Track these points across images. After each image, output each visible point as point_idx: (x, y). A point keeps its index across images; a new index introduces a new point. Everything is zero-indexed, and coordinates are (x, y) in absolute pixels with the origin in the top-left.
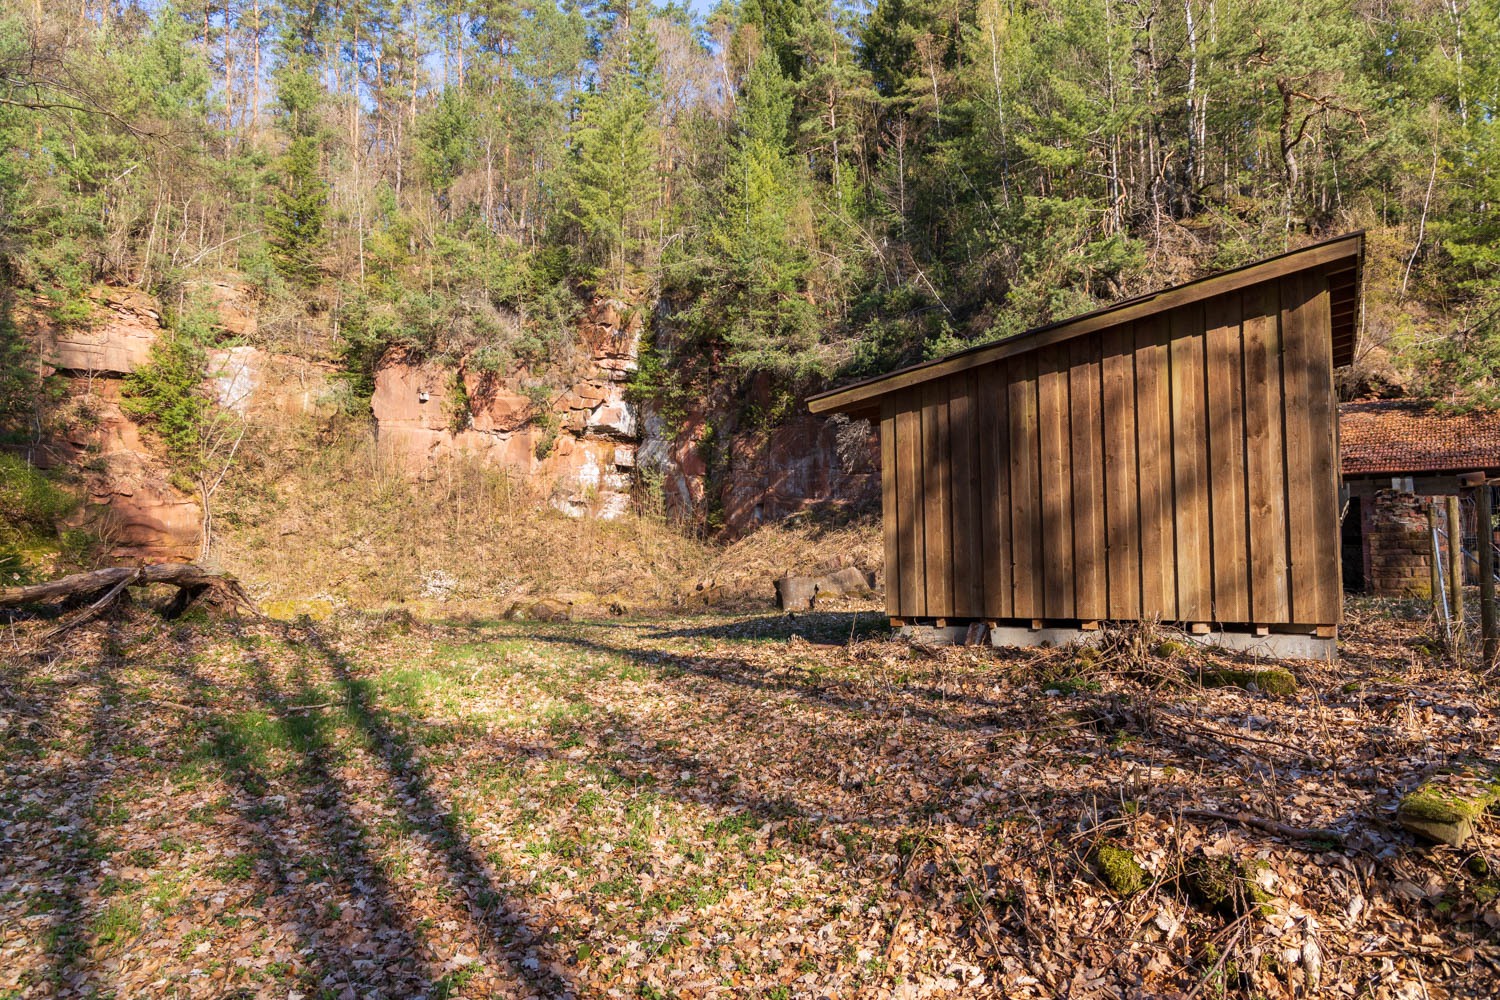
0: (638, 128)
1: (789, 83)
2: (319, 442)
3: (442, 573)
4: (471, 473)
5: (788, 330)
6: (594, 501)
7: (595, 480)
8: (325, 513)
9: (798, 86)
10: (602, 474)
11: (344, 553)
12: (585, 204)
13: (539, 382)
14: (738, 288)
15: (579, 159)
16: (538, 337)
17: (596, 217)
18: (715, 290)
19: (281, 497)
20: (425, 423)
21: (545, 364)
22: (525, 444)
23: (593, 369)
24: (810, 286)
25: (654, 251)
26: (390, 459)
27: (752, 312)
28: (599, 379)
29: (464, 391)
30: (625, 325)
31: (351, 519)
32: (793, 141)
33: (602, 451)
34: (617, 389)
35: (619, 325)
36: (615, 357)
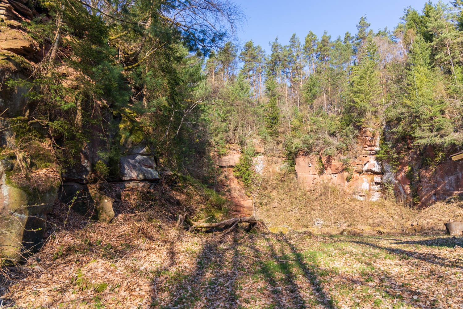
0: (372, 72)
1: (429, 44)
2: (281, 181)
3: (319, 219)
4: (326, 187)
5: (439, 129)
6: (368, 195)
7: (368, 188)
8: (284, 201)
9: (432, 44)
10: (370, 186)
11: (290, 213)
12: (356, 100)
13: (345, 157)
14: (416, 118)
15: (353, 86)
16: (344, 143)
17: (360, 103)
18: (407, 119)
19: (272, 197)
20: (311, 173)
21: (347, 151)
22: (343, 177)
23: (364, 151)
24: (447, 112)
25: (382, 110)
26: (301, 184)
27: (422, 125)
28: (366, 154)
29: (322, 162)
30: (374, 135)
31: (291, 203)
32: (432, 63)
33: (369, 178)
34: (372, 157)
35: (371, 136)
36: (371, 146)
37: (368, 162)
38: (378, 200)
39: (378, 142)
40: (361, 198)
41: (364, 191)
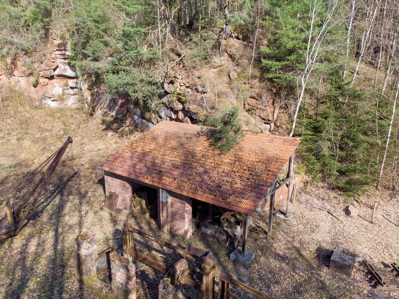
7: (61, 92)
10: (63, 90)
13: (30, 60)
22: (28, 81)
33: (62, 82)
34: (64, 61)
35: (59, 39)
36: (60, 50)
37: (57, 67)
38: (74, 103)
39: (69, 47)
40: (53, 102)
41: (56, 95)
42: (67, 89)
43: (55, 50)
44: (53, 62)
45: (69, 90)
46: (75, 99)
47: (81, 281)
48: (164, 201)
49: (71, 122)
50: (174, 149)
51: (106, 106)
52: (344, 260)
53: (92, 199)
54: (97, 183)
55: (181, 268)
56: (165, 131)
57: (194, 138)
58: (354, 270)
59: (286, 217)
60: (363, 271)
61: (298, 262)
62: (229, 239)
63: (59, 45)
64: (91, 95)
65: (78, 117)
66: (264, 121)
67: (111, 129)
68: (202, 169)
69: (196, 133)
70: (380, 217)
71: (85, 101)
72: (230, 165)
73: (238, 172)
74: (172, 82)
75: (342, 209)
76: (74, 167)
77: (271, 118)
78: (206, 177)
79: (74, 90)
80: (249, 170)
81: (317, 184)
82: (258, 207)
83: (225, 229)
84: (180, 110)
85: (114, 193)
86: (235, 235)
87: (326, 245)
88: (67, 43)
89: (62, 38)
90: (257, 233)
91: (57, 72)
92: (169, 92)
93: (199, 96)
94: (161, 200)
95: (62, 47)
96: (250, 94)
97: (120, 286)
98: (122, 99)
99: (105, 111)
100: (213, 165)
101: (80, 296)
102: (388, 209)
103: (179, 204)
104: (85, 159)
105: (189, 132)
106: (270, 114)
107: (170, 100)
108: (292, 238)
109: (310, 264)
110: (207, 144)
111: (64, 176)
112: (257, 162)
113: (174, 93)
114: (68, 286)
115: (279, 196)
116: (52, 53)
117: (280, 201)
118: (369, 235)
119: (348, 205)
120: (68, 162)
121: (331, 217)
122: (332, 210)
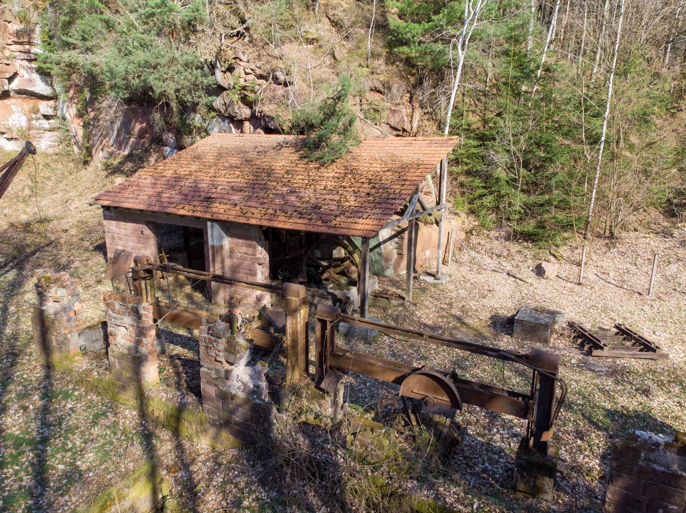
7: (24, 124)
10: (29, 120)
30: (25, 21)
33: (27, 105)
34: (29, 65)
35: (18, 22)
36: (21, 44)
37: (16, 74)
38: (50, 146)
39: (37, 37)
40: (10, 143)
41: (15, 129)
42: (39, 119)
43: (9, 42)
44: (8, 65)
45: (41, 121)
46: (52, 139)
47: (49, 367)
48: (216, 243)
49: (46, 176)
50: (233, 167)
51: (112, 141)
52: (537, 319)
53: (81, 270)
54: (92, 251)
55: (245, 315)
56: (219, 146)
57: (272, 151)
58: (555, 336)
59: (436, 279)
60: (569, 336)
61: (460, 331)
62: (338, 304)
63: (18, 34)
64: (83, 126)
65: (60, 166)
66: (395, 133)
67: (122, 172)
68: (285, 189)
69: (275, 144)
70: (592, 277)
71: (73, 141)
72: (336, 180)
73: (350, 187)
74: (230, 69)
75: (531, 268)
76: (49, 235)
77: (407, 126)
78: (293, 198)
79: (52, 121)
80: (370, 183)
81: (488, 233)
82: (388, 268)
83: (330, 291)
84: (246, 119)
85: (123, 251)
86: (348, 298)
87: (506, 312)
88: (33, 31)
89: (23, 19)
90: (387, 298)
91: (15, 85)
92: (226, 86)
93: (280, 90)
94: (210, 243)
95: (24, 37)
96: (371, 85)
97: (125, 351)
98: (142, 123)
99: (110, 150)
100: (306, 182)
101: (45, 387)
102: (605, 265)
103: (244, 249)
104: (70, 220)
105: (263, 144)
106: (406, 118)
107: (227, 101)
108: (448, 304)
109: (481, 334)
110: (295, 157)
111: (28, 246)
112: (384, 172)
113: (234, 88)
114: (22, 375)
115: (423, 250)
116: (4, 48)
117: (425, 259)
118: (577, 298)
119: (540, 262)
120: (37, 225)
121: (514, 279)
122: (515, 271)
